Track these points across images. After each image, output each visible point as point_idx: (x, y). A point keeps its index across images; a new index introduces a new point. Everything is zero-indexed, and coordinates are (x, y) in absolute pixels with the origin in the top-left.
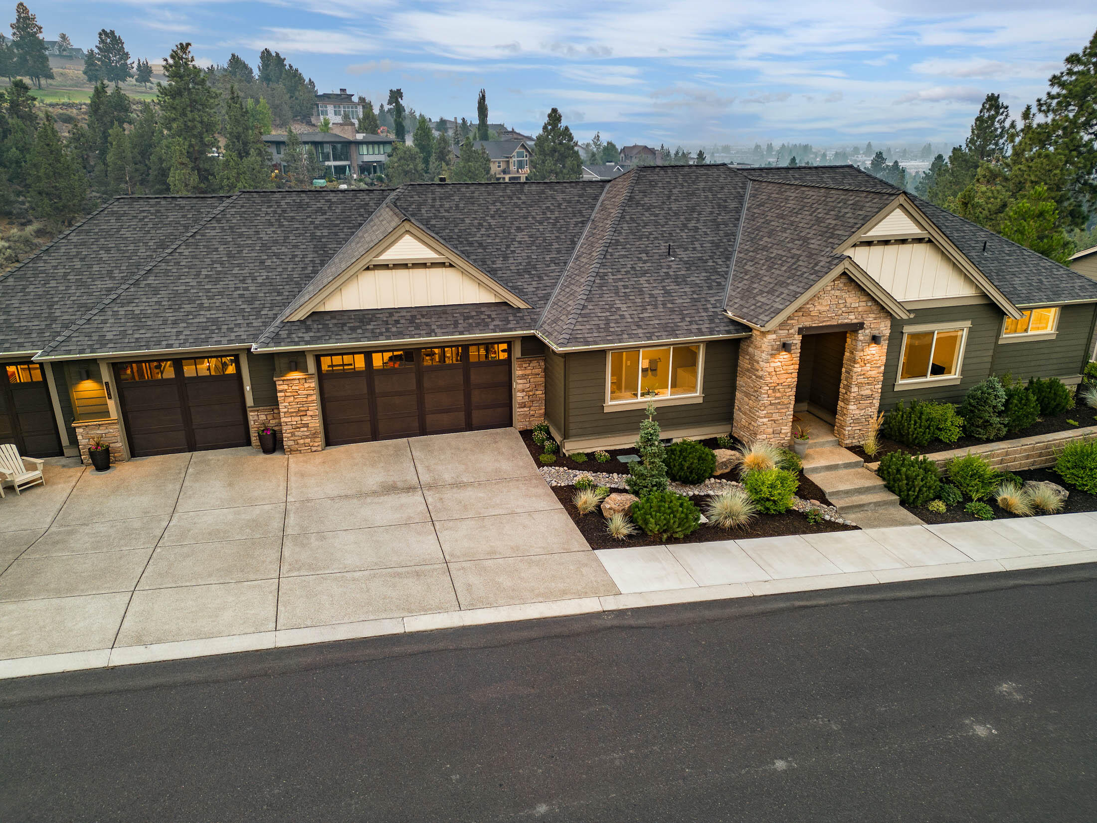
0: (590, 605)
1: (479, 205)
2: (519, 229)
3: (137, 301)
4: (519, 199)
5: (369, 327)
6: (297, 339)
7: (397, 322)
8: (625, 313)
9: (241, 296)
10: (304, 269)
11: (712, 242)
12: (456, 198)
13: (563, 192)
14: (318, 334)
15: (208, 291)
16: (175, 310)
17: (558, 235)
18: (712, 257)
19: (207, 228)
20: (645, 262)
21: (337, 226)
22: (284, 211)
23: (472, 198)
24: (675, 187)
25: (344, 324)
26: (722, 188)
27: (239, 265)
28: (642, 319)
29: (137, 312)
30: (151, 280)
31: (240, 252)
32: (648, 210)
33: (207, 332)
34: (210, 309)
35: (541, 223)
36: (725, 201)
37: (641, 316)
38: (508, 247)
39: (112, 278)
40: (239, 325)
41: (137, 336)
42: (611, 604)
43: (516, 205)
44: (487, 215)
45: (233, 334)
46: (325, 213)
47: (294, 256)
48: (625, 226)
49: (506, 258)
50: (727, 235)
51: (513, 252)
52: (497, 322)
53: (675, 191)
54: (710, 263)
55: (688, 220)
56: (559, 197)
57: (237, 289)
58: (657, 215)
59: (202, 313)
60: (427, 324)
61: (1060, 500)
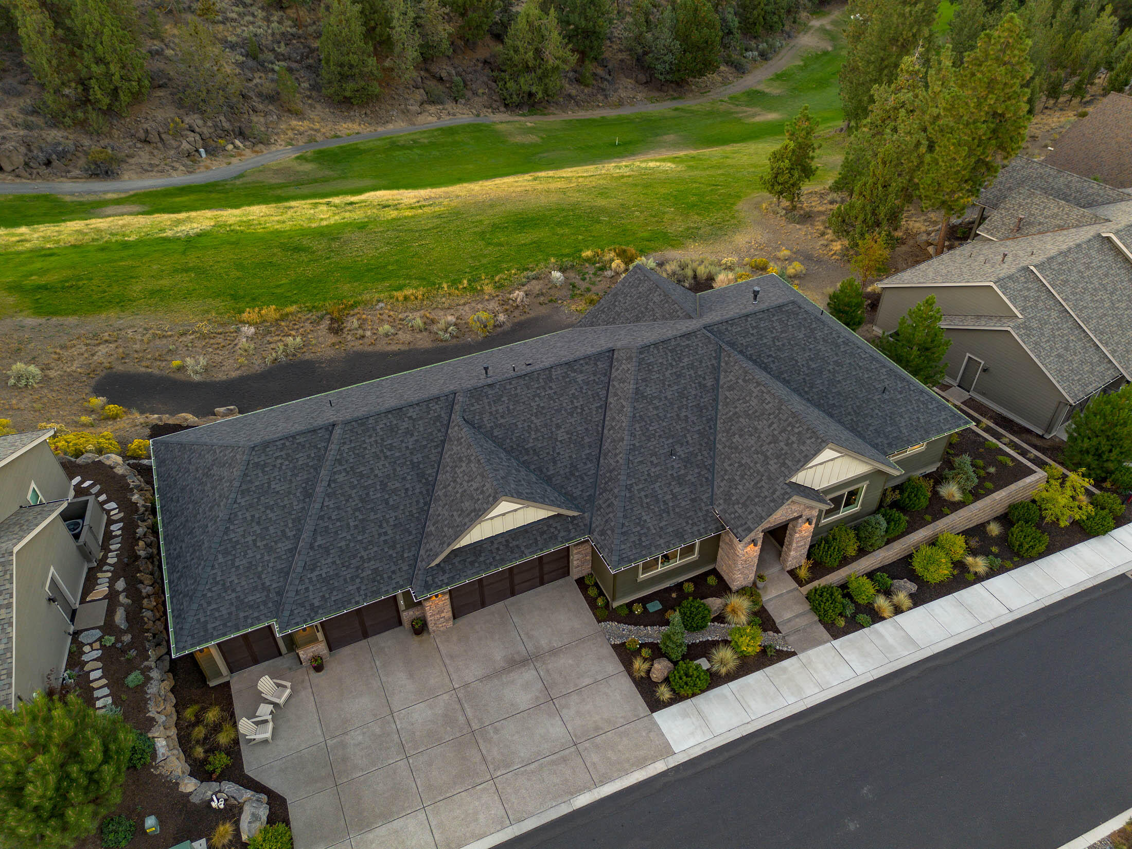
0: (659, 767)
1: (524, 403)
2: (558, 427)
3: (319, 564)
4: (551, 388)
5: (482, 559)
6: (440, 583)
7: (498, 549)
8: (650, 525)
9: (385, 542)
10: (418, 502)
11: (699, 432)
12: (505, 399)
13: (581, 372)
14: (451, 575)
15: (361, 542)
16: (348, 567)
17: (586, 426)
18: (700, 450)
19: (335, 473)
20: (656, 465)
21: (425, 447)
22: (382, 439)
23: (516, 395)
24: (667, 369)
25: (465, 561)
26: (701, 362)
27: (372, 509)
28: (661, 528)
29: (324, 575)
30: (320, 541)
31: (367, 494)
32: (650, 403)
33: (376, 583)
34: (370, 560)
35: (571, 414)
36: (704, 379)
37: (661, 525)
38: (554, 448)
39: (288, 538)
40: (394, 572)
41: (333, 599)
42: (672, 762)
43: (550, 398)
44: (532, 415)
45: (394, 581)
46: (412, 435)
47: (407, 490)
48: (637, 426)
49: (555, 463)
50: (708, 421)
51: (559, 454)
52: (562, 534)
53: (667, 374)
54: (700, 458)
55: (680, 408)
56: (580, 378)
57: (380, 535)
58: (657, 408)
59: (366, 565)
60: (517, 546)
61: (911, 596)
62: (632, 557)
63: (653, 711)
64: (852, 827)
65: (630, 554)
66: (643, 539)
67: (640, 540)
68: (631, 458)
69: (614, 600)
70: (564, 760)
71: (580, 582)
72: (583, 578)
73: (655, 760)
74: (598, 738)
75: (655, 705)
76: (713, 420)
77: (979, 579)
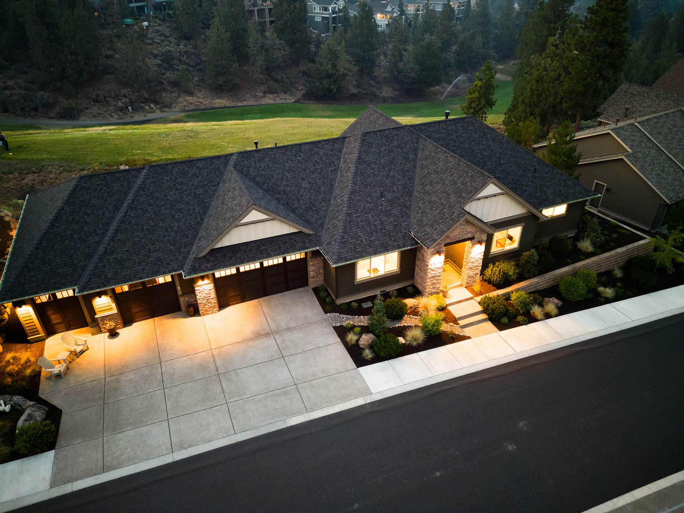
0: (359, 402)
1: (280, 163)
2: (303, 179)
3: (116, 251)
4: (300, 156)
5: (238, 256)
6: (204, 268)
7: (251, 250)
9: (168, 241)
10: (196, 218)
12: (267, 160)
13: (323, 149)
14: (214, 264)
15: (150, 239)
16: (138, 255)
17: (323, 180)
18: (402, 196)
19: (138, 196)
20: (370, 203)
21: (206, 185)
22: (176, 178)
23: (275, 158)
24: (382, 147)
25: (225, 256)
26: (406, 144)
27: (162, 220)
28: (371, 241)
29: (119, 258)
30: (119, 236)
31: (160, 211)
32: (369, 165)
33: (157, 266)
34: (155, 251)
35: (313, 173)
36: (408, 154)
37: (371, 239)
38: (299, 192)
39: (97, 234)
40: (171, 260)
41: (123, 274)
42: (369, 399)
43: (299, 162)
44: (285, 171)
45: (170, 266)
46: (198, 177)
47: (189, 210)
48: (358, 178)
49: (299, 200)
50: (409, 179)
51: (302, 195)
52: (300, 244)
53: (382, 149)
54: (402, 200)
55: (390, 170)
56: (321, 152)
57: (165, 236)
58: (374, 169)
59: (151, 254)
60: (266, 250)
61: (558, 308)
62: (348, 258)
63: (358, 367)
64: (510, 448)
65: (346, 255)
66: (357, 247)
67: (355, 247)
68: (352, 197)
69: (337, 297)
70: (285, 393)
71: (316, 291)
72: (318, 288)
73: (356, 397)
74: (314, 381)
75: (360, 362)
76: (412, 179)
77: (608, 301)
